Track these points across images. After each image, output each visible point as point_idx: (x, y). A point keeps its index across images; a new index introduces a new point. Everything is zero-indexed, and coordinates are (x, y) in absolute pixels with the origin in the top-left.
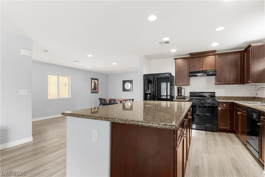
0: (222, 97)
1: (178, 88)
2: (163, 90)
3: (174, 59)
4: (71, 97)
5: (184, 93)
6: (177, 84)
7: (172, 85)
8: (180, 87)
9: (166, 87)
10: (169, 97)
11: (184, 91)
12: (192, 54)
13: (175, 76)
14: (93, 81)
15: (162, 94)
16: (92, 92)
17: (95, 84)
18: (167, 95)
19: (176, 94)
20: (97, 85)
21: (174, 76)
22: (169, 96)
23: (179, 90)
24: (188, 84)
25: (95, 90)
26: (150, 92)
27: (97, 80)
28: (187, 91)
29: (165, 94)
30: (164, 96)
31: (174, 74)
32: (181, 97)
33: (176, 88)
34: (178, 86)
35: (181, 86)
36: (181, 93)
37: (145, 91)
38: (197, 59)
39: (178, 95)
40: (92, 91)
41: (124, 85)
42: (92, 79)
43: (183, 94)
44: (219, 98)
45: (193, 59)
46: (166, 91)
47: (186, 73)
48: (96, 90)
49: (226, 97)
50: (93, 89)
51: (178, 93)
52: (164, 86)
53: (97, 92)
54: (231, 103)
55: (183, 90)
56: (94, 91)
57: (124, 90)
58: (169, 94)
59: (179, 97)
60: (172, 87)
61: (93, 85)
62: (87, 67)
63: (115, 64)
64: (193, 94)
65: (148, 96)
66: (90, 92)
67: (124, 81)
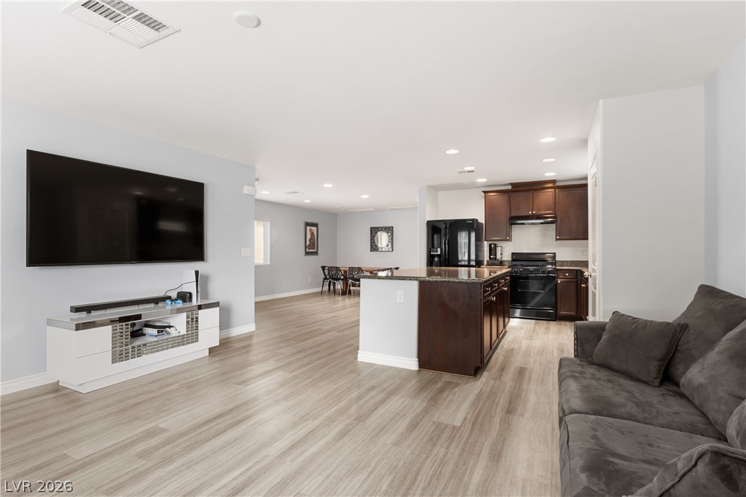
0: (567, 262)
1: (490, 245)
2: (461, 248)
3: (484, 192)
4: (269, 263)
5: (501, 254)
6: (488, 239)
7: (478, 239)
8: (494, 244)
9: (467, 241)
10: (473, 263)
11: (502, 250)
12: (514, 185)
13: (484, 222)
14: (308, 228)
15: (460, 258)
16: (307, 253)
17: (312, 234)
18: (469, 260)
19: (486, 257)
20: (316, 238)
21: (482, 224)
22: (473, 260)
23: (492, 250)
24: (507, 238)
25: (311, 248)
26: (439, 253)
27: (316, 225)
28: (506, 251)
29: (466, 258)
30: (464, 261)
31: (482, 220)
32: (496, 262)
33: (486, 245)
34: (490, 243)
35: (495, 242)
36: (496, 255)
37: (429, 251)
38: (523, 194)
39: (490, 258)
40: (307, 250)
41: (374, 237)
42: (307, 224)
43: (499, 256)
44: (563, 263)
45: (516, 194)
46: (467, 250)
47: (504, 218)
48: (313, 249)
49: (574, 261)
50: (309, 245)
51: (490, 254)
52: (463, 238)
53: (316, 253)
54: (577, 270)
55: (499, 250)
56: (310, 250)
57: (374, 247)
58: (473, 257)
59: (492, 261)
60: (478, 243)
61: (309, 236)
62: (306, 201)
63: (365, 196)
64: (517, 257)
65: (436, 259)
66: (303, 252)
67: (374, 228)
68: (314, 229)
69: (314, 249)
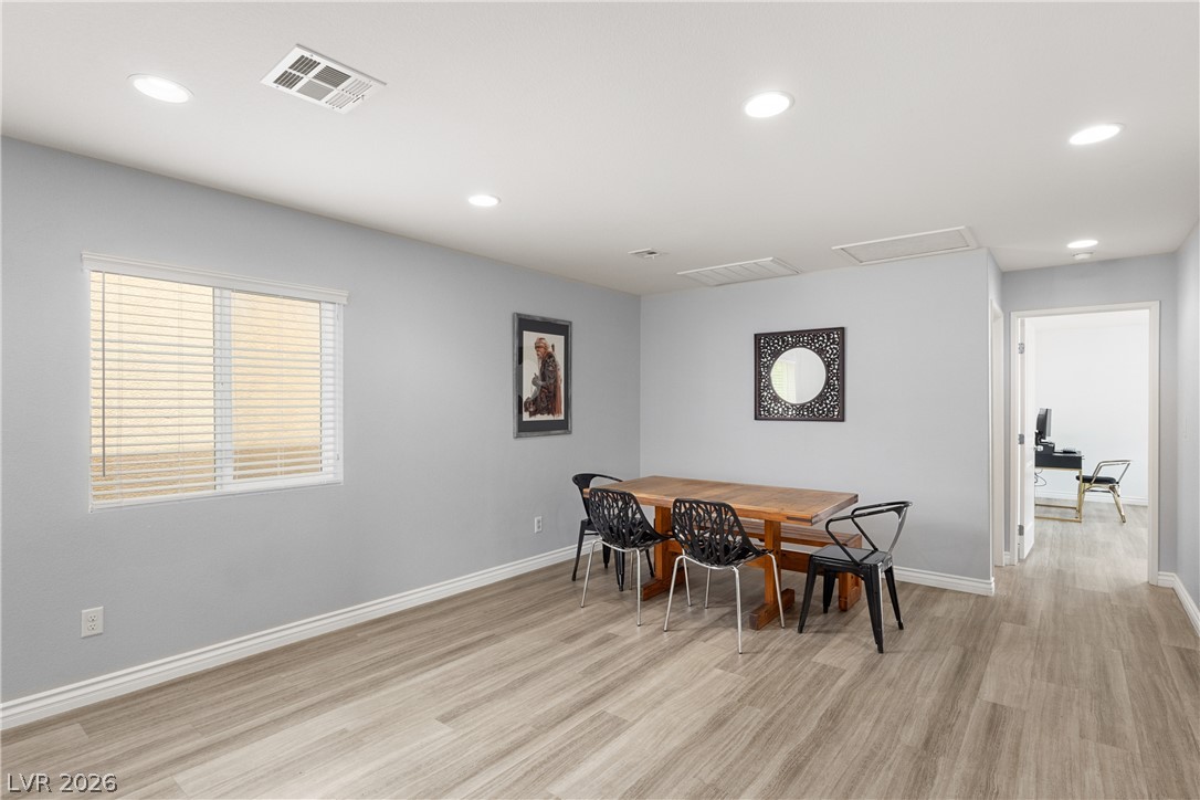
14: (530, 338)
16: (524, 429)
17: (547, 360)
20: (562, 374)
25: (544, 407)
27: (562, 329)
42: (525, 324)
50: (535, 401)
53: (563, 426)
56: (539, 418)
57: (769, 407)
61: (532, 368)
66: (511, 425)
67: (766, 335)
68: (555, 342)
69: (552, 410)
